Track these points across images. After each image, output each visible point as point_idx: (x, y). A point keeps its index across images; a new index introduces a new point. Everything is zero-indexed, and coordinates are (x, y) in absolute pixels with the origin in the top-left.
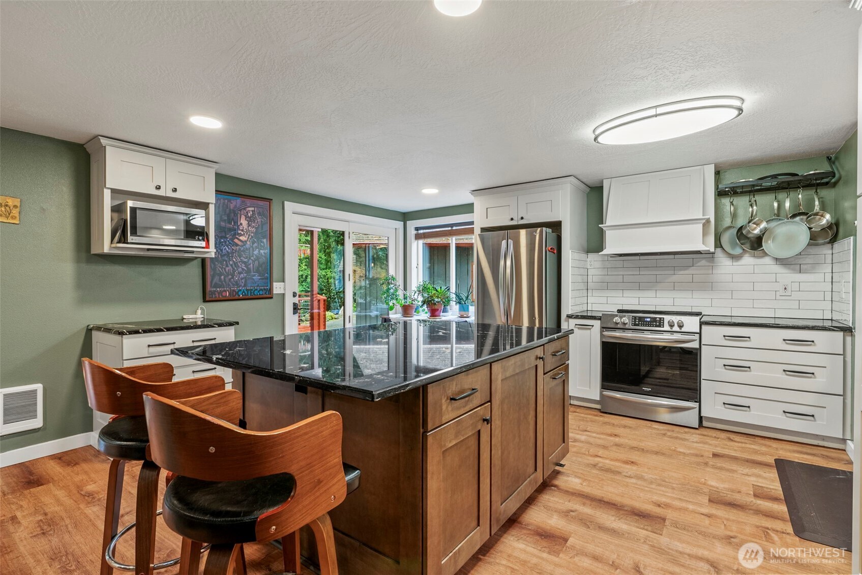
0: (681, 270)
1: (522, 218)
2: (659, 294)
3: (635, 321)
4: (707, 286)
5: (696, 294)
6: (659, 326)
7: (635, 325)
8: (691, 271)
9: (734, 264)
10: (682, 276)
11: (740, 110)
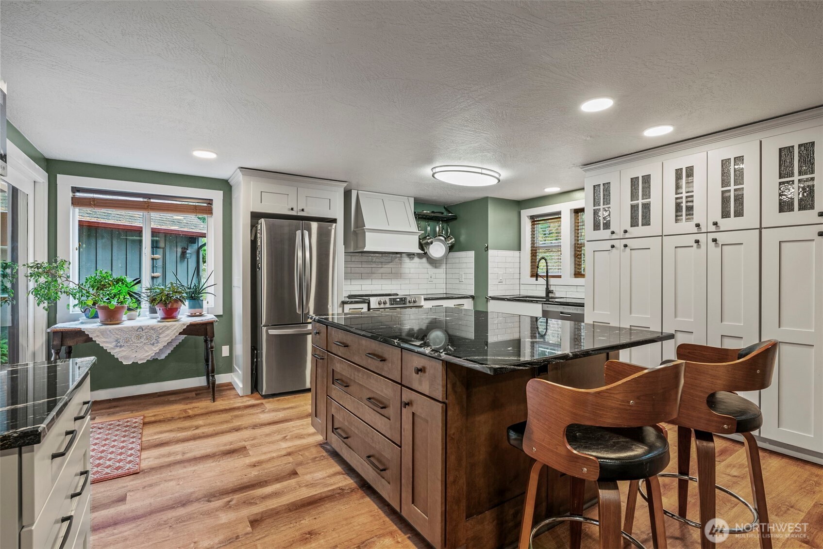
0: (385, 264)
1: (303, 210)
2: (374, 282)
3: (391, 302)
4: (397, 275)
5: (394, 282)
6: (405, 304)
7: (392, 304)
8: (390, 265)
9: (411, 262)
10: (386, 268)
11: (499, 181)
